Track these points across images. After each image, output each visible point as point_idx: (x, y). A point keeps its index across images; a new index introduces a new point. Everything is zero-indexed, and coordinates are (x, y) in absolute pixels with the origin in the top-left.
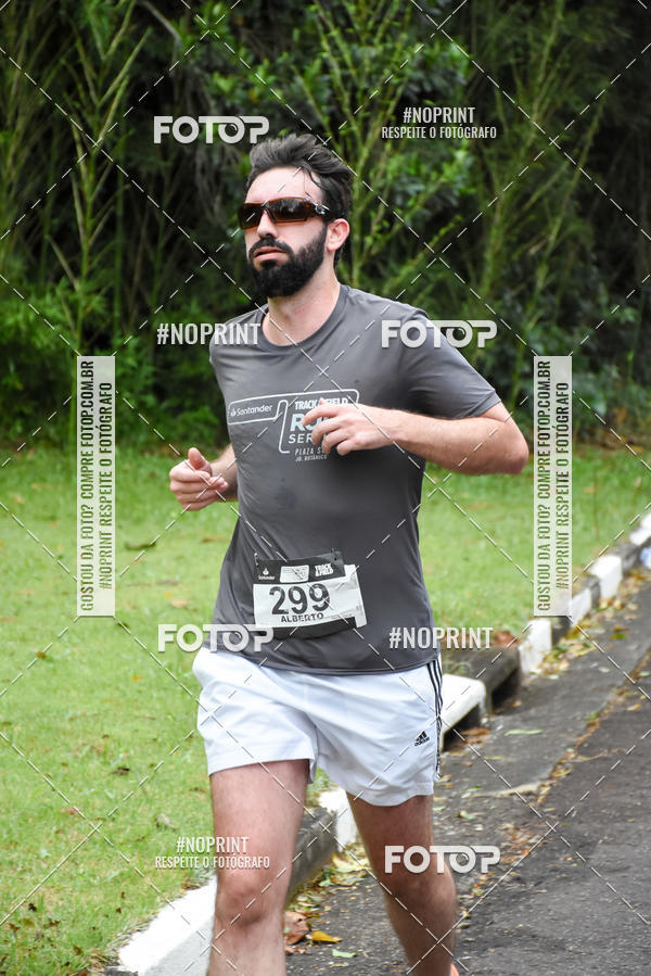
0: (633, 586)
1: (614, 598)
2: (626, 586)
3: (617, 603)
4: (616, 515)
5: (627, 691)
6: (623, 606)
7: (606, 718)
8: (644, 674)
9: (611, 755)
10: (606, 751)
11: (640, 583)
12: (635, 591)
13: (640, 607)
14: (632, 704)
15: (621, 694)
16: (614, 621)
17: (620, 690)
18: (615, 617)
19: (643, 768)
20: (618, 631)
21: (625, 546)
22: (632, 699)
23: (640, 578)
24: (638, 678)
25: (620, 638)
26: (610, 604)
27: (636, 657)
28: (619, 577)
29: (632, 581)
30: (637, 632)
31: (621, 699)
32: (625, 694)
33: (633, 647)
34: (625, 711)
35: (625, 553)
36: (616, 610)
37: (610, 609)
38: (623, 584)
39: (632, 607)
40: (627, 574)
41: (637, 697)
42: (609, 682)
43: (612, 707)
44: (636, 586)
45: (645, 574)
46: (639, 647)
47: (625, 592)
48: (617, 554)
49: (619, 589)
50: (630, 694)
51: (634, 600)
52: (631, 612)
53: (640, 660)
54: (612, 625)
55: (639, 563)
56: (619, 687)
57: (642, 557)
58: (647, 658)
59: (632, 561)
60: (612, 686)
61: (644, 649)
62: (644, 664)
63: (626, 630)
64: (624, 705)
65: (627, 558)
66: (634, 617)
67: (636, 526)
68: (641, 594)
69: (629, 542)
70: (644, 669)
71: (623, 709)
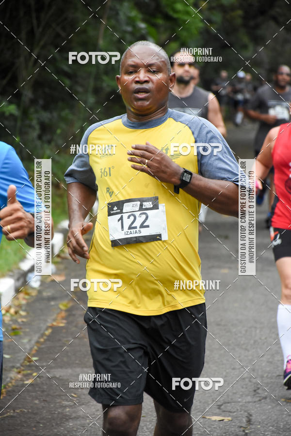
0: (23, 299)
1: (10, 307)
2: (18, 299)
3: (12, 311)
4: (9, 250)
5: (23, 370)
6: (16, 313)
7: (10, 389)
8: (34, 359)
9: (15, 414)
10: (12, 411)
11: (27, 297)
12: (24, 302)
13: (28, 313)
14: (27, 380)
15: (19, 373)
16: (11, 323)
17: (18, 370)
18: (11, 320)
19: (38, 422)
20: (14, 330)
21: (16, 271)
22: (27, 376)
23: (27, 294)
24: (30, 361)
25: (16, 335)
26: (7, 311)
27: (28, 347)
28: (12, 293)
29: (21, 295)
30: (27, 330)
31: (19, 376)
32: (22, 372)
33: (25, 341)
34: (24, 384)
35: (16, 277)
36: (12, 315)
37: (8, 314)
38: (16, 298)
39: (23, 313)
40: (17, 291)
41: (31, 374)
42: (11, 365)
43: (13, 381)
44: (24, 299)
45: (30, 291)
46: (30, 341)
47: (16, 303)
48: (11, 276)
49: (12, 301)
50: (25, 372)
51: (24, 308)
52: (22, 317)
53: (31, 349)
54: (10, 325)
55: (25, 283)
56: (17, 368)
57: (27, 279)
58: (36, 348)
59: (21, 281)
60: (13, 367)
61: (33, 342)
62: (34, 352)
63: (21, 328)
64: (22, 380)
65: (18, 280)
66: (24, 320)
67: (23, 258)
68: (28, 304)
69: (19, 269)
70: (34, 356)
71: (21, 382)
